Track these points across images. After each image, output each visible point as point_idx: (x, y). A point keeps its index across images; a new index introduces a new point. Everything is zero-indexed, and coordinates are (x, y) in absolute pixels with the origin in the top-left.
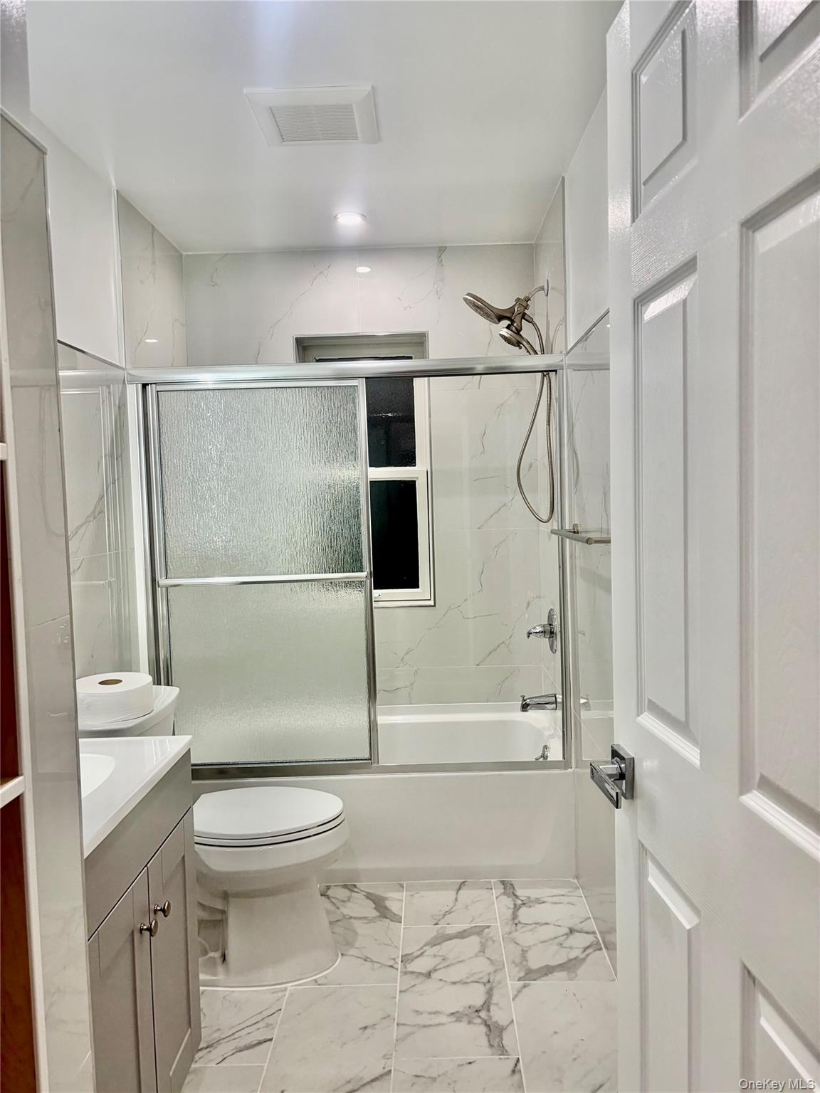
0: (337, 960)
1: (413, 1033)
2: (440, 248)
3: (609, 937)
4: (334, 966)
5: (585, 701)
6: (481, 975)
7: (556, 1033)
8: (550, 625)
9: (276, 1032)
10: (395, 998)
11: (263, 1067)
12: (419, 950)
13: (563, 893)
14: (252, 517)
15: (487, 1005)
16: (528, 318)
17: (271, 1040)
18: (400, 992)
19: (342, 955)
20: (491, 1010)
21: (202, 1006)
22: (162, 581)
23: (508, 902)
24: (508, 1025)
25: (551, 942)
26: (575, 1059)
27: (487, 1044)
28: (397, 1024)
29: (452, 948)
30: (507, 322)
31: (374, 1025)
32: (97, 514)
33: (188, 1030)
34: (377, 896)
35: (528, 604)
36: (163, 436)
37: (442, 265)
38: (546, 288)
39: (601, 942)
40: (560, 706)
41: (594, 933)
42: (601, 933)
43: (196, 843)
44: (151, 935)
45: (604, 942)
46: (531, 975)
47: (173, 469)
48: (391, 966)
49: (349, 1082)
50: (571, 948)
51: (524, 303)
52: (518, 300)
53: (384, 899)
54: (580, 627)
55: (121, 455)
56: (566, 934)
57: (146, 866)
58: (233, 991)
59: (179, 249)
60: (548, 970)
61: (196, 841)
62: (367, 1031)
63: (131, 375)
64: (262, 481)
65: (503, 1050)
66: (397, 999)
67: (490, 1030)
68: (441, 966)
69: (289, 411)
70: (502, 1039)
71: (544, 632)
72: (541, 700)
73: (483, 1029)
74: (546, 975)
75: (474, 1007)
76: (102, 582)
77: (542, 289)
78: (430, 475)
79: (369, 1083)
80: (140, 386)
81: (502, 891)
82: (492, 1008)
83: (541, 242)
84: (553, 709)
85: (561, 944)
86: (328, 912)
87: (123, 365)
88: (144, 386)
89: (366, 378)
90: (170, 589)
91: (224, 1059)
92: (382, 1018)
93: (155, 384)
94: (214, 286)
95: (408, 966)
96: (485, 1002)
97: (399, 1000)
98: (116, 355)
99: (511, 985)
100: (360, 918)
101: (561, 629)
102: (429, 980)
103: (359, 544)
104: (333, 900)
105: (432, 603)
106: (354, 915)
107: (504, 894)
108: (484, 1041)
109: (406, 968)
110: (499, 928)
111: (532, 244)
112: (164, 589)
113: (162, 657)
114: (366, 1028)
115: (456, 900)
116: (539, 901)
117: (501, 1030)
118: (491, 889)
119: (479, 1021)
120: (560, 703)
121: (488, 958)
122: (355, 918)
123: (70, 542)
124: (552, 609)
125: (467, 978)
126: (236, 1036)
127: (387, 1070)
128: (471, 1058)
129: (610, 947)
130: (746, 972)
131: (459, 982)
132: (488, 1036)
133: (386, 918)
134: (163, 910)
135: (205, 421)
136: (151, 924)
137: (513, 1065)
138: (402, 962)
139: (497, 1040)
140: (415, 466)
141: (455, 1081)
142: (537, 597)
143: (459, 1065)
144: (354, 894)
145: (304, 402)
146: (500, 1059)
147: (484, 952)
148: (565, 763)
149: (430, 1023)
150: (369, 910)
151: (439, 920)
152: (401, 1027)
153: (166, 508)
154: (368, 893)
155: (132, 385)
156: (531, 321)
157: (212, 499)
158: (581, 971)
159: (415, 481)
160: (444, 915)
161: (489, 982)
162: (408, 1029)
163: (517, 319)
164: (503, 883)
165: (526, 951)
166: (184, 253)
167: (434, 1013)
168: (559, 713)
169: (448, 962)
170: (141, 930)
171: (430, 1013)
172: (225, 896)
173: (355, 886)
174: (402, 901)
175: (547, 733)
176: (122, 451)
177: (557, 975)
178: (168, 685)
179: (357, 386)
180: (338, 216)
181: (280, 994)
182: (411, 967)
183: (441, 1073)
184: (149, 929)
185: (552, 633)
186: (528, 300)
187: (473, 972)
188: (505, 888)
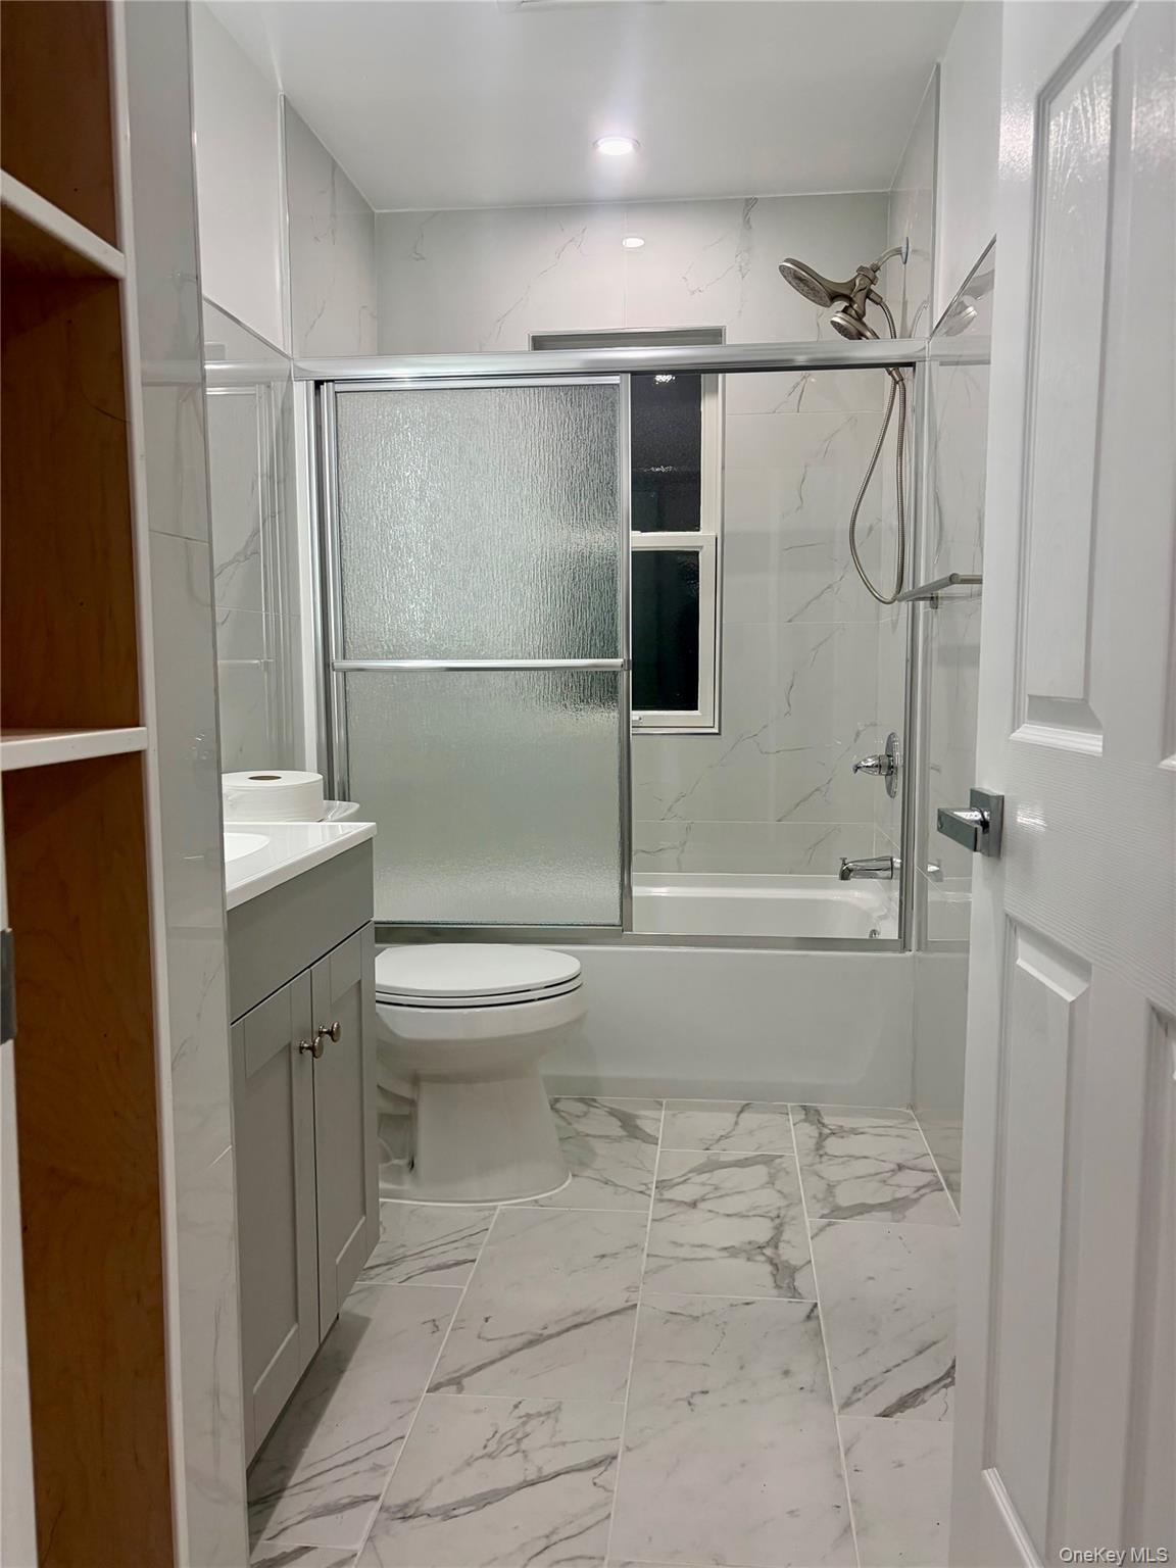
0: (566, 1180)
1: (670, 1266)
2: (747, 200)
3: (953, 1177)
4: (564, 1186)
5: (936, 868)
6: (769, 1208)
7: (871, 1278)
8: (889, 756)
9: (480, 1253)
10: (646, 1226)
11: (462, 1290)
12: (680, 1177)
13: (891, 1124)
14: (463, 577)
15: (774, 1242)
16: (876, 299)
17: (474, 1261)
18: (653, 1220)
19: (574, 1176)
20: (780, 1248)
21: (381, 1219)
22: (338, 662)
23: (813, 1131)
24: (803, 1266)
25: (870, 1178)
26: (897, 1310)
27: (773, 1285)
28: (648, 1255)
29: (730, 1178)
30: (843, 304)
31: (616, 1254)
32: (249, 553)
33: (361, 1218)
34: (624, 1113)
35: (858, 734)
36: (342, 458)
37: (750, 227)
38: (904, 250)
39: (942, 1181)
40: (897, 873)
41: (933, 1171)
42: (942, 1171)
43: (377, 1002)
44: (314, 1056)
45: (946, 1181)
46: (837, 1212)
47: (355, 504)
48: (641, 1192)
49: (577, 1314)
50: (899, 1186)
51: (870, 274)
52: (861, 269)
53: (633, 1117)
54: (933, 759)
55: (285, 480)
56: (893, 1171)
57: (309, 967)
58: (424, 1206)
59: (370, 204)
60: (863, 1209)
61: (377, 999)
62: (605, 1260)
63: (300, 369)
64: (478, 524)
65: (794, 1292)
66: (649, 1228)
67: (778, 1270)
68: (711, 1196)
69: (520, 422)
70: (794, 1280)
71: (879, 766)
72: (870, 865)
73: (769, 1268)
74: (862, 1213)
75: (757, 1243)
76: (256, 662)
77: (898, 252)
78: (720, 542)
79: (606, 1316)
80: (312, 384)
81: (803, 1117)
82: (781, 1245)
83: (898, 190)
84: (887, 878)
85: (885, 1181)
86: (558, 1127)
87: (288, 352)
88: (318, 384)
89: (633, 373)
90: (349, 674)
91: (409, 1278)
92: (627, 1247)
93: (332, 381)
94: (417, 260)
95: (665, 1193)
96: (772, 1238)
97: (651, 1230)
98: (278, 334)
99: (810, 1222)
100: (600, 1137)
101: (904, 762)
102: (693, 1211)
103: (613, 619)
104: (564, 1114)
105: (716, 730)
106: (593, 1133)
107: (805, 1120)
108: (769, 1281)
109: (662, 1195)
110: (795, 1160)
111: (886, 193)
112: (340, 674)
113: (337, 778)
114: (603, 1256)
115: (736, 1123)
116: (855, 1132)
117: (792, 1271)
118: (788, 1114)
119: (763, 1258)
120: (897, 869)
121: (779, 1191)
122: (594, 1136)
123: (216, 580)
124: (893, 734)
125: (748, 1211)
126: (425, 1254)
127: (630, 1304)
128: (749, 1299)
129: (954, 1187)
130: (1154, 1017)
131: (736, 1215)
132: (774, 1276)
133: (637, 1138)
134: (330, 1033)
135: (401, 435)
136: (314, 1043)
137: (809, 1310)
138: (656, 1188)
139: (787, 1281)
140: (699, 530)
141: (725, 1323)
142: (871, 724)
143: (732, 1305)
144: (592, 1109)
145: (541, 408)
146: (790, 1302)
147: (773, 1184)
148: (903, 943)
149: (693, 1256)
150: (614, 1128)
151: (711, 1145)
152: (651, 1259)
153: (345, 560)
154: (612, 1109)
155: (301, 383)
156: (878, 302)
157: (410, 550)
158: (911, 1212)
159: (697, 553)
160: (719, 1140)
161: (778, 1217)
162: (663, 1262)
163: (858, 298)
164: (804, 1108)
165: (834, 1186)
166: (377, 211)
167: (698, 1246)
168: (896, 882)
169: (723, 1192)
170: (302, 1048)
171: (694, 1246)
172: (416, 1080)
173: (594, 1100)
174: (659, 1120)
175: (875, 915)
176: (285, 475)
177: (876, 1214)
178: (345, 800)
179: (618, 385)
180: (599, 143)
181: (487, 1213)
182: (668, 1195)
183: (706, 1312)
184: (312, 1048)
185: (891, 767)
186: (875, 269)
187: (757, 1204)
188: (806, 1114)
